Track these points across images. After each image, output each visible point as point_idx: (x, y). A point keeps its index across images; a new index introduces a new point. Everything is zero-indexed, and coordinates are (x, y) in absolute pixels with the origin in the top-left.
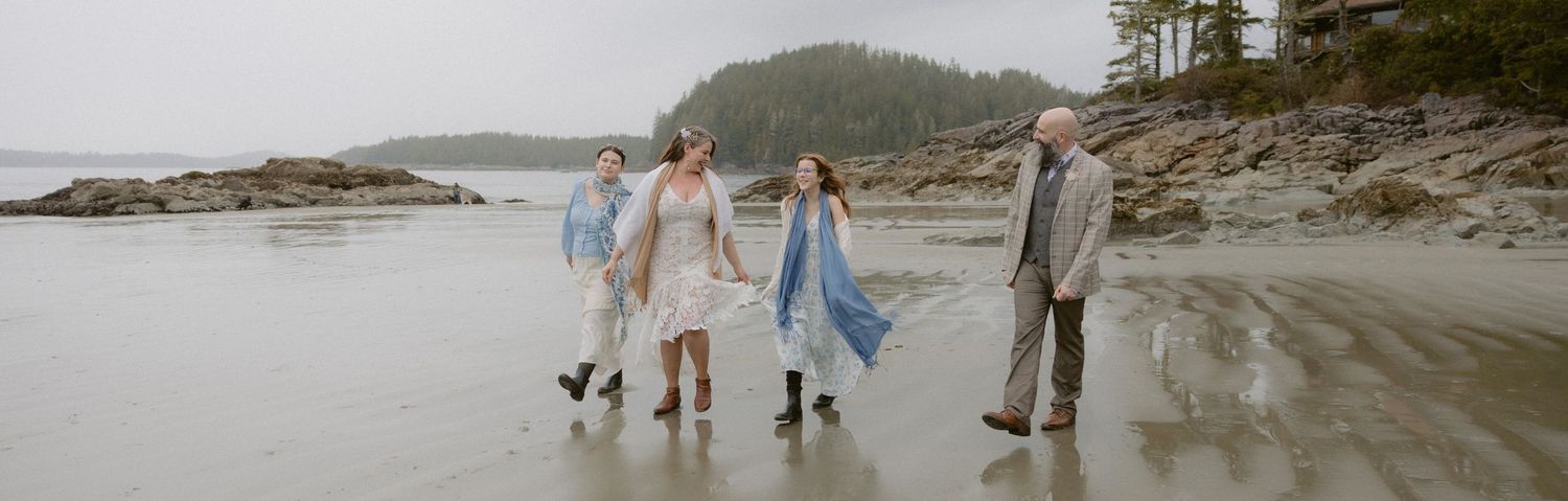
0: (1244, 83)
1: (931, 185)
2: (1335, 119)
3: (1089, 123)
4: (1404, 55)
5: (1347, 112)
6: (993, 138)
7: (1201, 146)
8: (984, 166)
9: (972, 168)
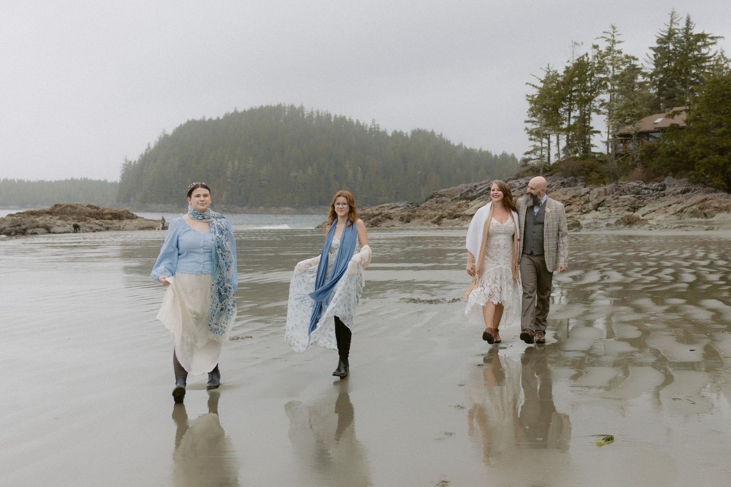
0: (592, 169)
1: (444, 219)
2: (630, 188)
3: (521, 188)
4: (659, 158)
5: (635, 185)
6: (470, 194)
7: (574, 200)
8: (470, 209)
9: (464, 210)
